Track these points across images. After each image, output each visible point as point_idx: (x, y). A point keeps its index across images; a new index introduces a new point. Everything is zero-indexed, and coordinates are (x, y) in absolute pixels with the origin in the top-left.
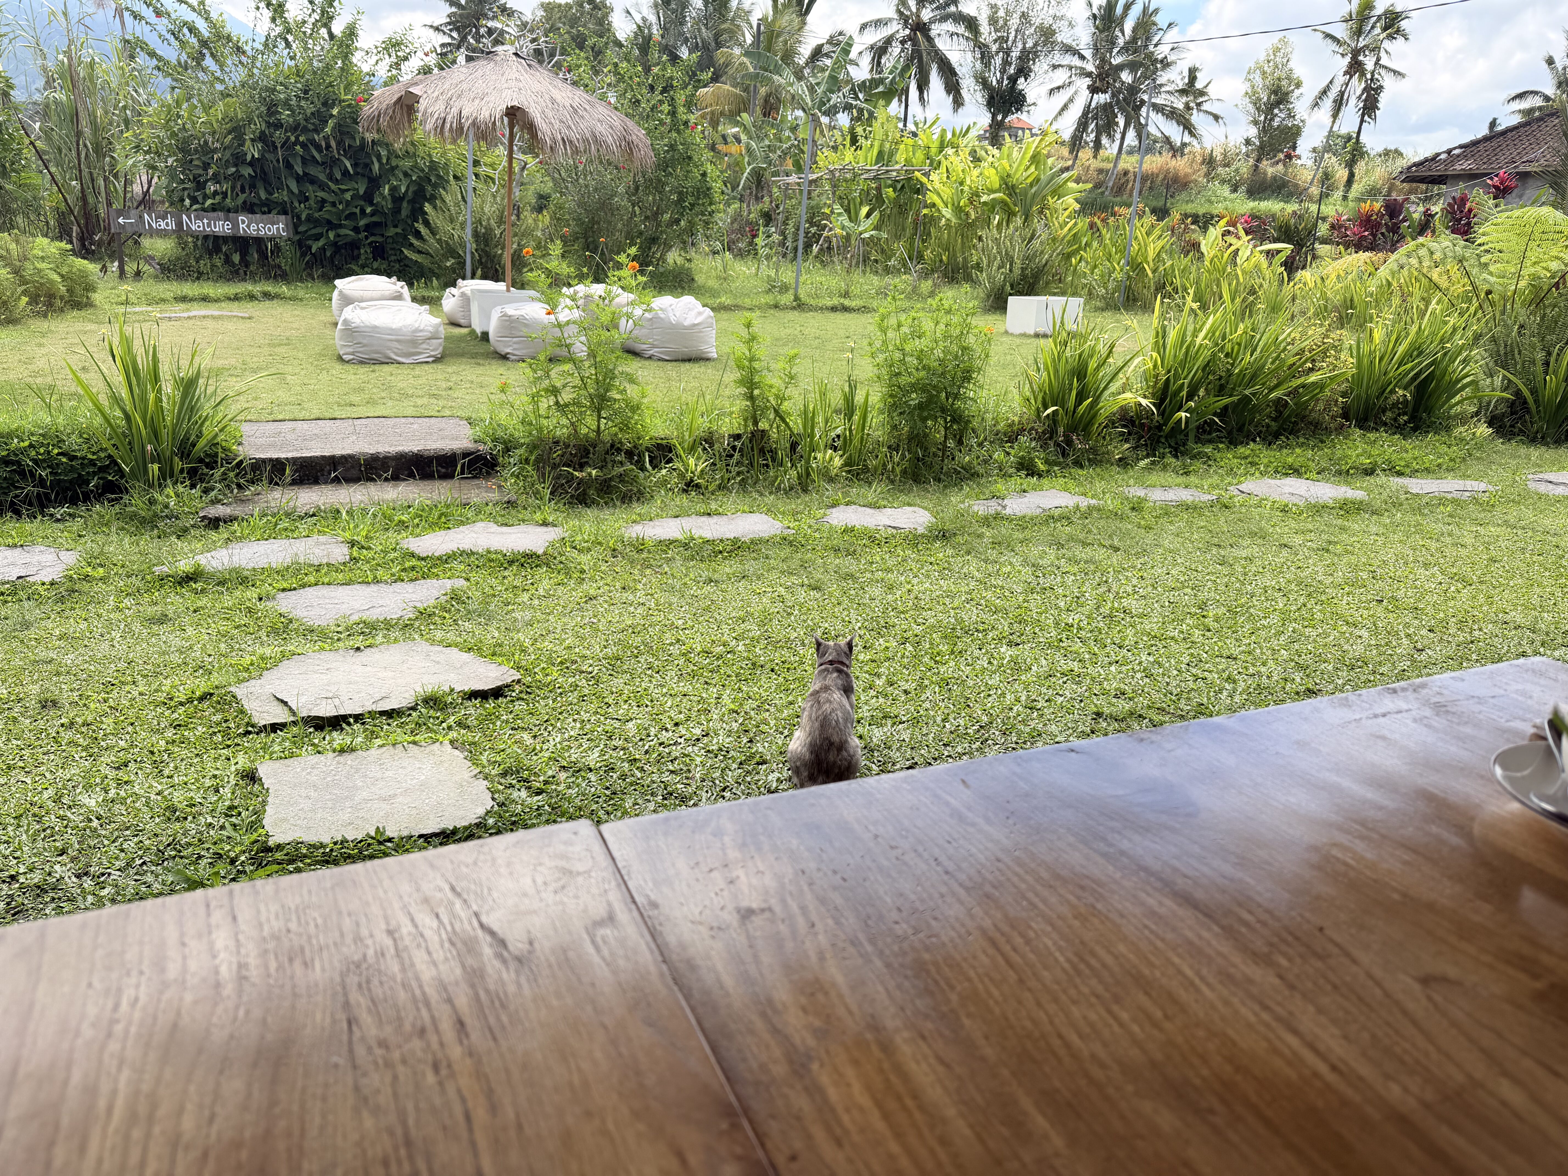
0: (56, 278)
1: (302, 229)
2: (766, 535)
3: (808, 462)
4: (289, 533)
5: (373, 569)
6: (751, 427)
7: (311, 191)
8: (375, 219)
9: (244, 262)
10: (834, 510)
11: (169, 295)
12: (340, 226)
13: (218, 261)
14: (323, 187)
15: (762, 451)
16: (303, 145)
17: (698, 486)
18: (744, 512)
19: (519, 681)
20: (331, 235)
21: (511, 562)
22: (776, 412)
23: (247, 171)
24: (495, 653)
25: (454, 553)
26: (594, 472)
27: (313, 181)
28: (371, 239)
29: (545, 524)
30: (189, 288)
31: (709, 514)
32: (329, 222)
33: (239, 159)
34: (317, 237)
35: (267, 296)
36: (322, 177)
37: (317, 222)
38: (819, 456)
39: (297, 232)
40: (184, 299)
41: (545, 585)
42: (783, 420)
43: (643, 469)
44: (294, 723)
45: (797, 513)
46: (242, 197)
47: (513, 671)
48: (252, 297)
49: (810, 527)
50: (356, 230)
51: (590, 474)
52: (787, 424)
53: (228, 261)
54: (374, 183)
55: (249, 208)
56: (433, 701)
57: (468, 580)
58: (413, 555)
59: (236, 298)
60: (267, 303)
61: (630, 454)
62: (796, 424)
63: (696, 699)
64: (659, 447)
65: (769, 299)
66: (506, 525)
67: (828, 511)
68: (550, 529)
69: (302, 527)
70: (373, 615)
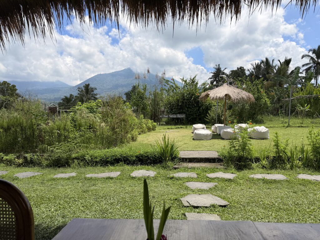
0: (151, 126)
1: (187, 116)
2: (282, 179)
3: (293, 163)
4: (187, 171)
5: (201, 179)
6: (278, 155)
7: (189, 110)
8: (200, 114)
9: (178, 122)
10: (300, 175)
11: (166, 128)
12: (194, 115)
13: (174, 122)
14: (191, 109)
15: (281, 160)
16: (188, 102)
17: (265, 167)
18: (277, 174)
19: (229, 205)
20: (192, 117)
21: (226, 181)
22: (284, 152)
23: (179, 107)
24: (224, 198)
25: (216, 178)
26: (243, 163)
27: (190, 108)
28: (199, 117)
29: (233, 173)
30: (169, 127)
31: (268, 174)
32: (192, 114)
33: (178, 105)
34: (190, 117)
35: (181, 128)
36: (191, 107)
37: (190, 115)
38: (296, 162)
39: (186, 117)
40: (168, 129)
41: (233, 185)
42: (286, 153)
43: (253, 163)
44: (190, 206)
45: (290, 175)
46: (178, 112)
47: (228, 203)
48: (179, 128)
49: (293, 178)
50: (196, 116)
51: (242, 164)
52: (287, 154)
53: (175, 122)
54: (200, 107)
55: (179, 113)
56: (213, 206)
57: (218, 183)
58: (208, 177)
59: (176, 128)
60: (181, 129)
61: (250, 160)
62: (289, 154)
63: (266, 214)
64: (257, 158)
65: (282, 125)
66: (225, 173)
67: (298, 175)
68: (234, 174)
69: (189, 170)
70: (202, 188)
